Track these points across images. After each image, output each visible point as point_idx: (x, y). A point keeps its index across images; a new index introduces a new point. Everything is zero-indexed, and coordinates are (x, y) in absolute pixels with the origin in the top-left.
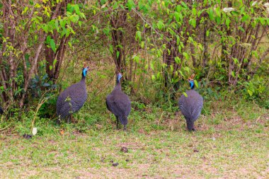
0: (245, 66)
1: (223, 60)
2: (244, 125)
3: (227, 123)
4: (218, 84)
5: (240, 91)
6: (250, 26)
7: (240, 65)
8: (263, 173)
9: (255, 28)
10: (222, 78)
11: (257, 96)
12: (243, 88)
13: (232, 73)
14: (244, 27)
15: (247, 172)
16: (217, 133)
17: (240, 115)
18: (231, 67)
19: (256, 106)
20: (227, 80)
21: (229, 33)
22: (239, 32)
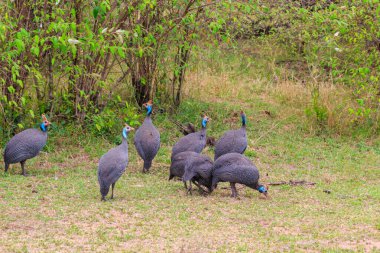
0: (94, 98)
1: (70, 92)
2: (91, 163)
3: (73, 161)
4: (65, 118)
5: (87, 125)
6: (99, 55)
7: (86, 97)
8: (107, 215)
9: (104, 57)
10: (69, 111)
11: (106, 130)
12: (92, 122)
13: (79, 106)
14: (91, 56)
15: (89, 214)
16: (60, 171)
17: (87, 152)
18: (78, 99)
19: (105, 142)
20: (74, 113)
21: (76, 62)
22: (87, 62)
